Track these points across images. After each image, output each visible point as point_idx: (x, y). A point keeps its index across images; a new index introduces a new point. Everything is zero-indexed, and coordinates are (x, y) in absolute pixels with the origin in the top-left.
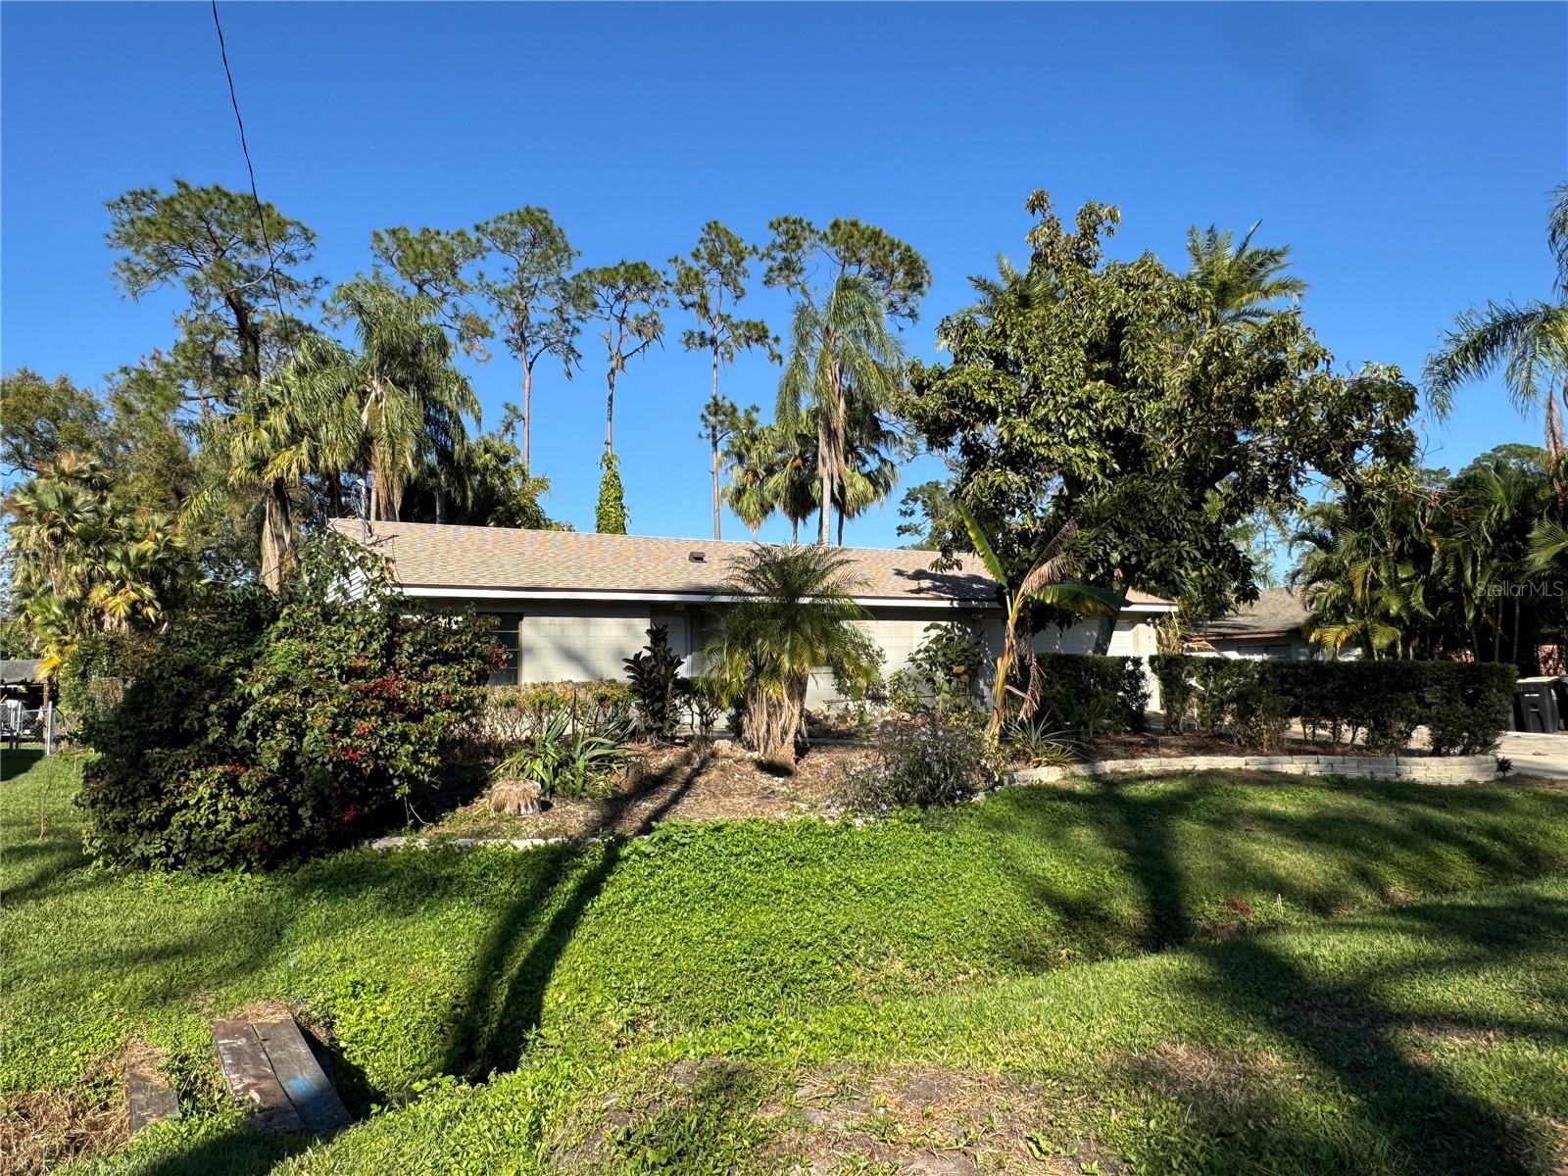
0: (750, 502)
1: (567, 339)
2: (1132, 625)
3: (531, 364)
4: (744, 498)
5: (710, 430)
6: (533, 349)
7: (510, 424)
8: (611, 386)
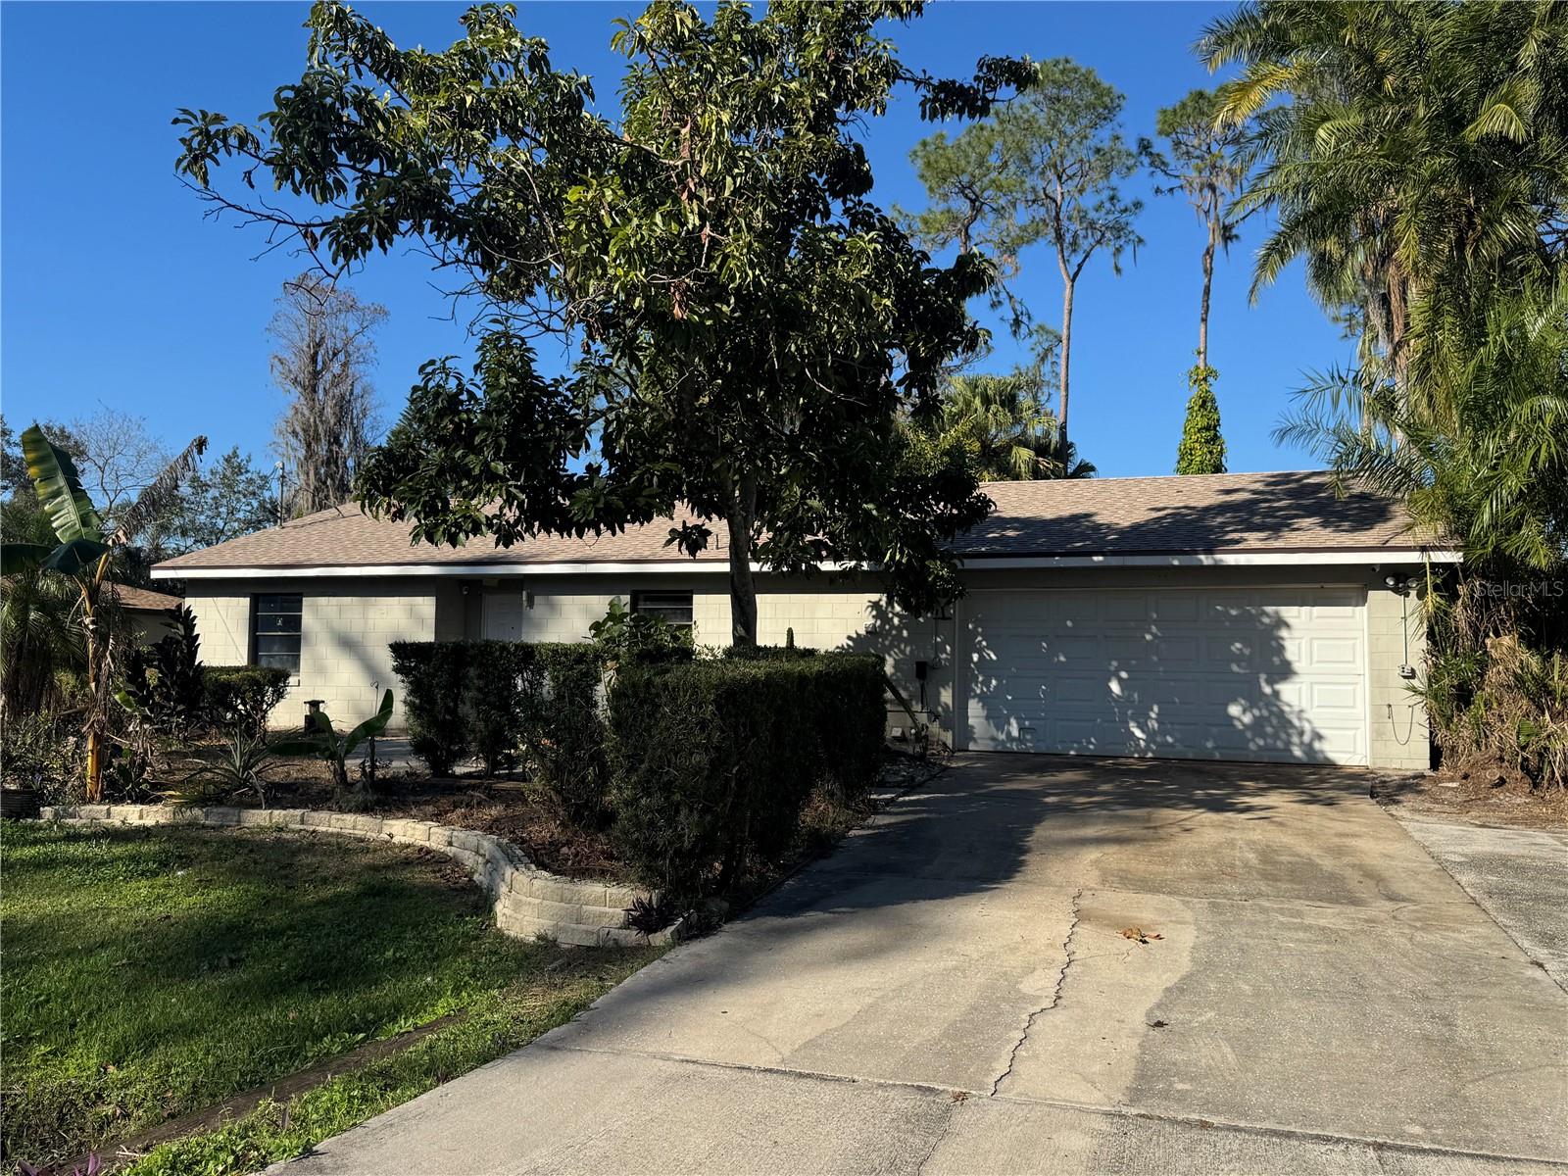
2: (1364, 595)
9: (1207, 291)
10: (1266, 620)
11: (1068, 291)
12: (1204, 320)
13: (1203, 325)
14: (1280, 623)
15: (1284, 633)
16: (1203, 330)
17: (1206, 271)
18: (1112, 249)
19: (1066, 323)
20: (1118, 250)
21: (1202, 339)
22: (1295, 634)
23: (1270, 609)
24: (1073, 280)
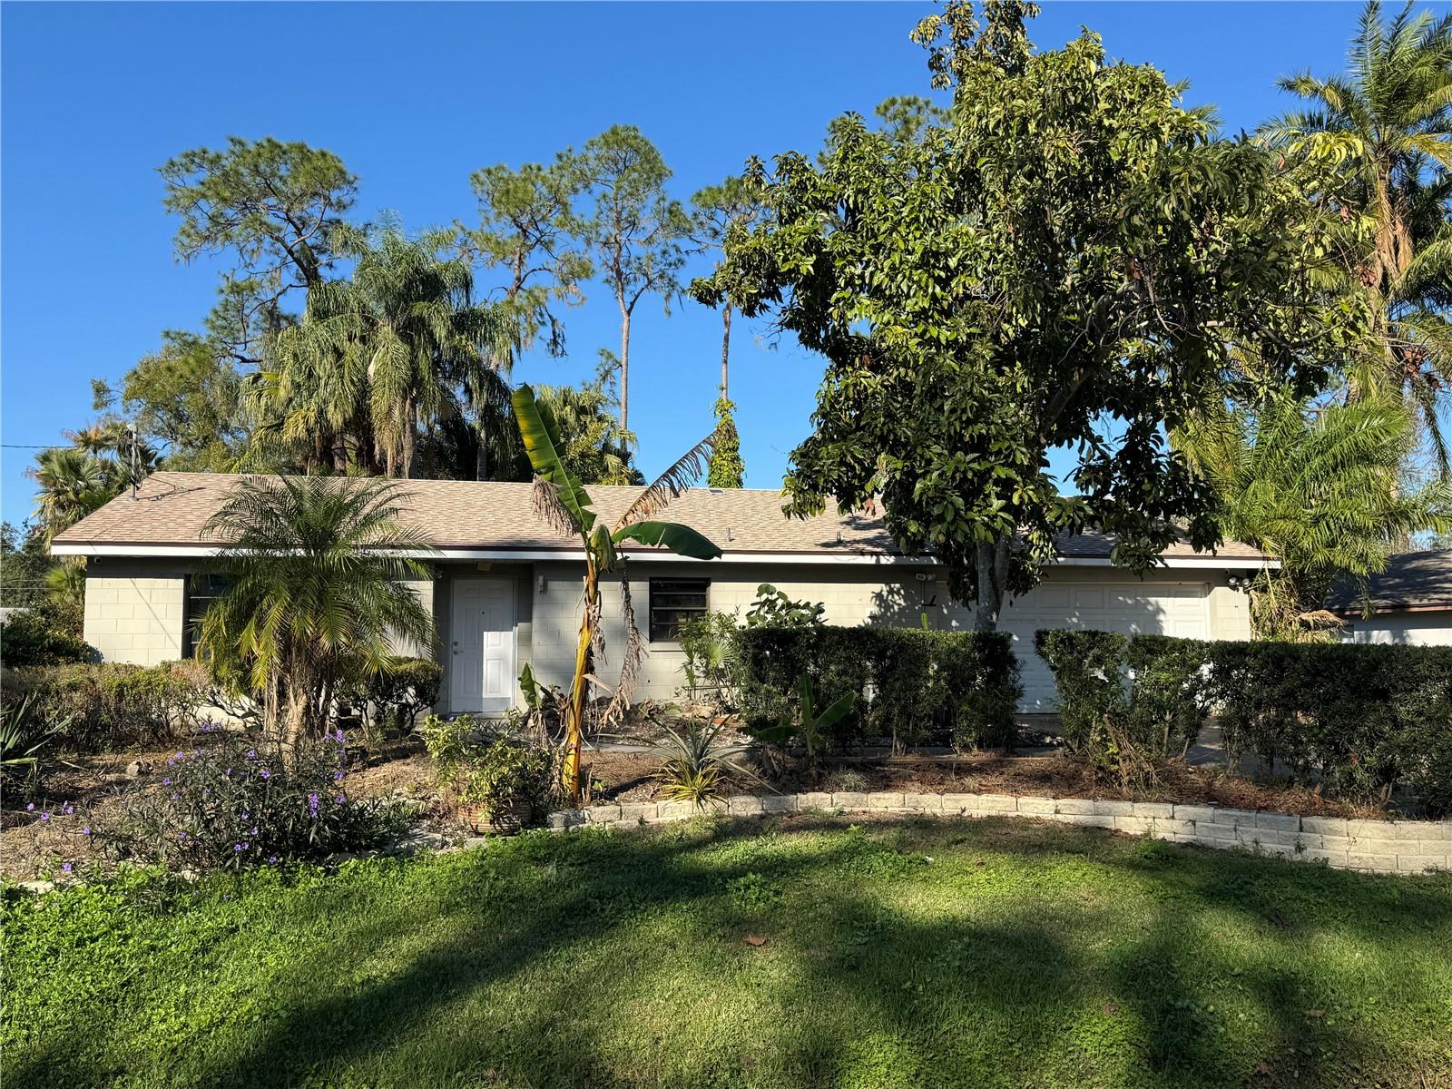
1: (670, 272)
2: (1207, 590)
3: (632, 304)
6: (634, 288)
7: (607, 372)
8: (727, 324)
9: (726, 339)
10: (1150, 608)
11: (625, 324)
12: (726, 362)
13: (724, 366)
14: (1159, 610)
15: (1161, 617)
16: (724, 371)
17: (726, 323)
18: (664, 294)
19: (625, 351)
20: (669, 296)
21: (724, 378)
22: (1168, 617)
23: (1152, 600)
24: (629, 312)
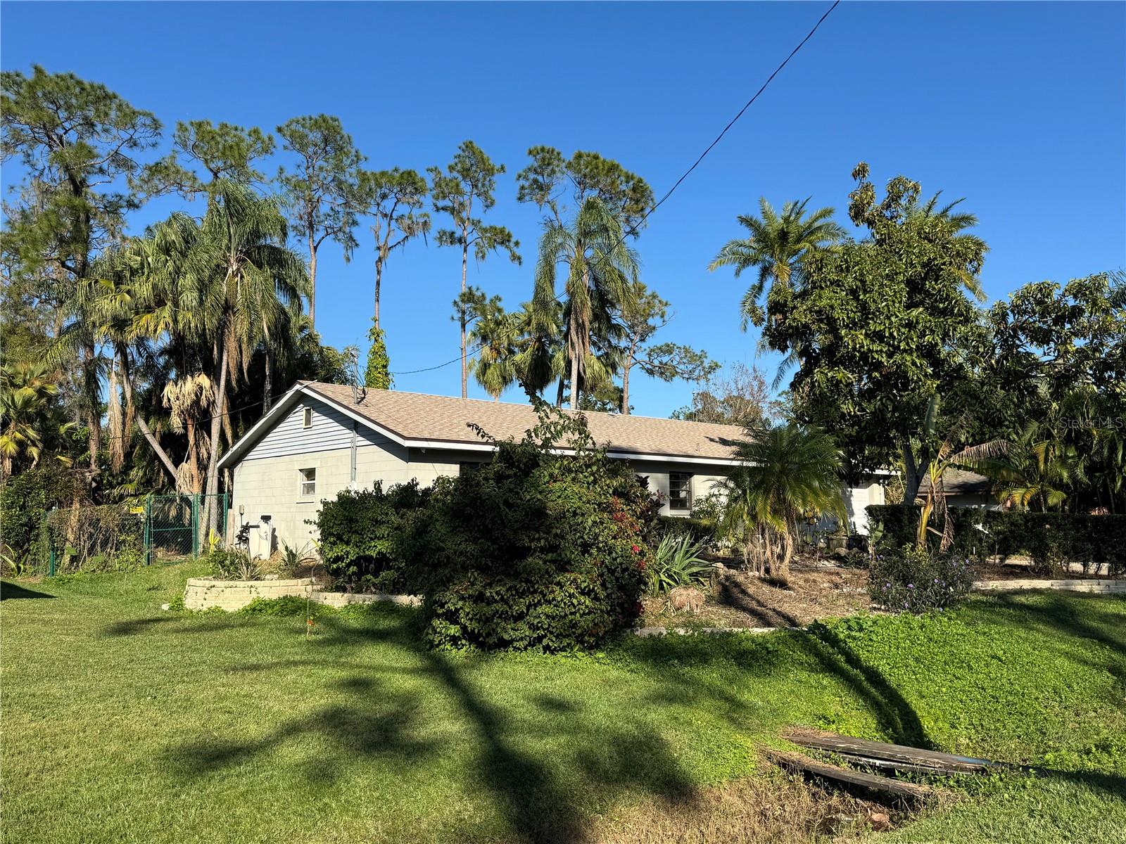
0: (493, 374)
2: (869, 485)
4: (489, 372)
5: (460, 315)
8: (379, 272)
9: (378, 283)
